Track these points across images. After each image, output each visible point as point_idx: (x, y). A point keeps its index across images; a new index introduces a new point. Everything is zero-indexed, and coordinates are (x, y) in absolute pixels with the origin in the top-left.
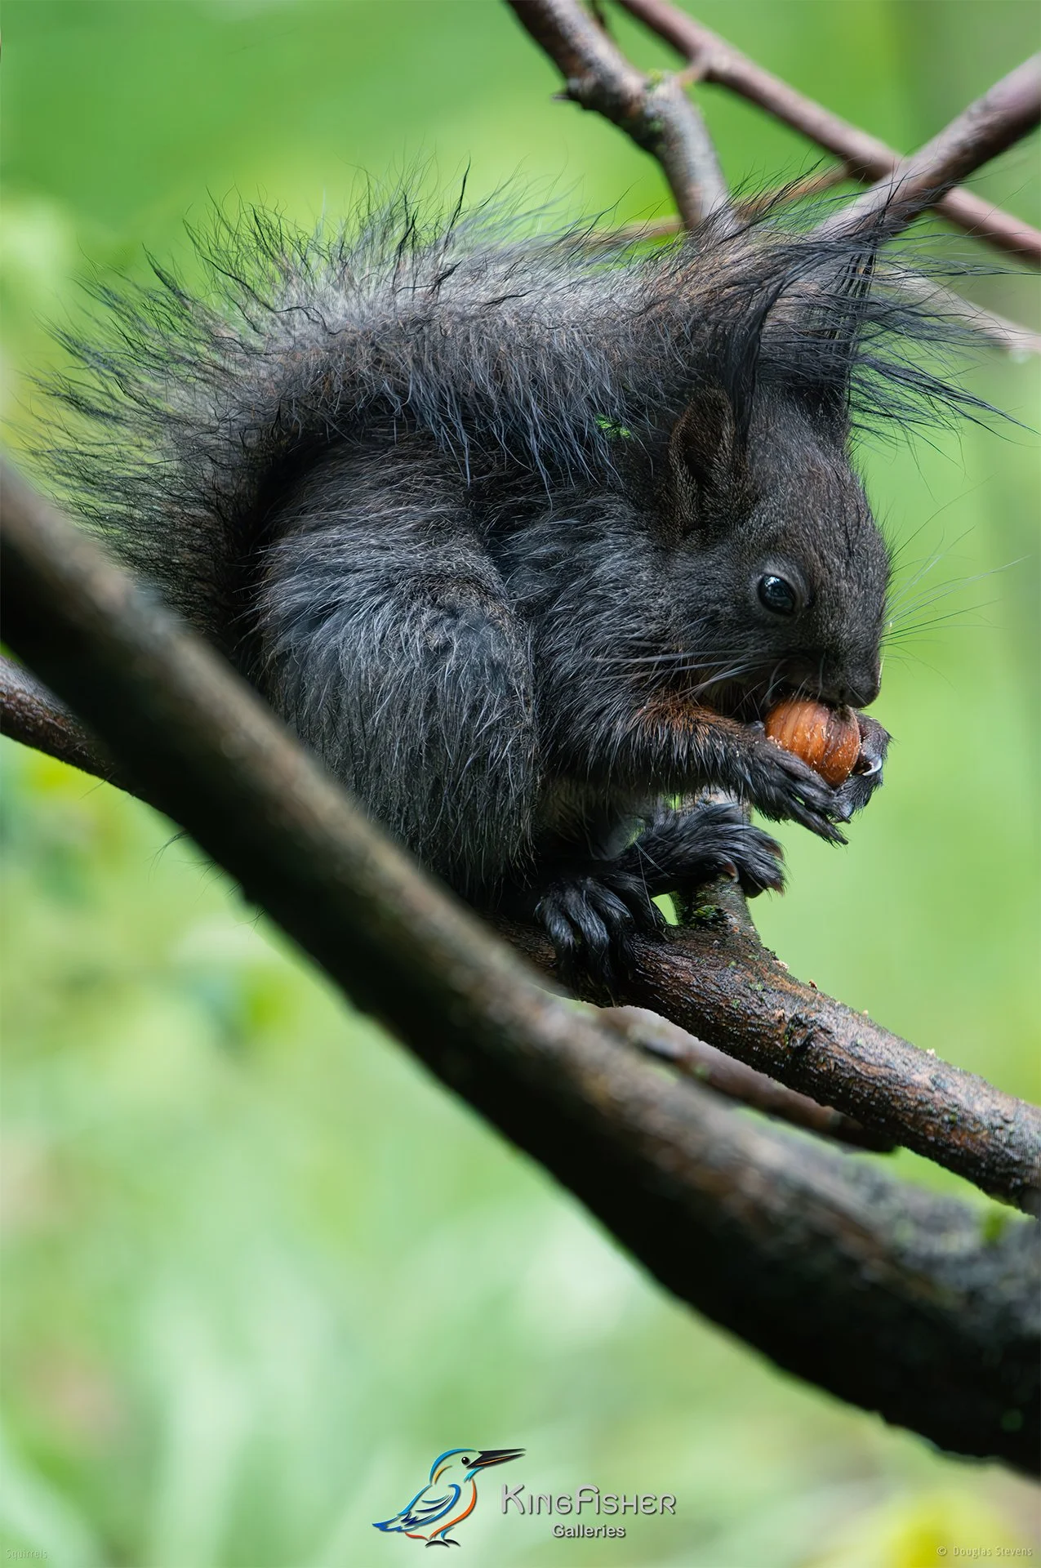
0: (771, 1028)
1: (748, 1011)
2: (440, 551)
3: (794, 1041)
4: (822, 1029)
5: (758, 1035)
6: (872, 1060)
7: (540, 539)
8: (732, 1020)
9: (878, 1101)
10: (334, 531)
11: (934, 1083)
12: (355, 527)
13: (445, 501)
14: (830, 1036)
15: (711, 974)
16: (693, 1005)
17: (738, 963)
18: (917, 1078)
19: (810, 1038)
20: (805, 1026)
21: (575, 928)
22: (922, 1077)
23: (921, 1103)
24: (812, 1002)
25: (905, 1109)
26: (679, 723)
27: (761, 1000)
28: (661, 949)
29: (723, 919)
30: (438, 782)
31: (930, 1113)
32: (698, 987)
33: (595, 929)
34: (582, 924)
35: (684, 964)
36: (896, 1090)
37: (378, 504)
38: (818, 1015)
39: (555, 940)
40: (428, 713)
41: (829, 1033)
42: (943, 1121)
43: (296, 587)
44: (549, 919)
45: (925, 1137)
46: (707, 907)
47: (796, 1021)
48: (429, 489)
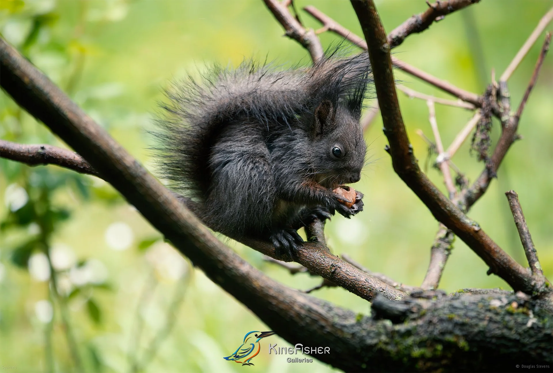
0: (326, 267)
1: (321, 263)
2: (256, 146)
3: (332, 270)
4: (339, 267)
5: (323, 269)
6: (351, 275)
7: (281, 141)
8: (317, 265)
9: (352, 285)
10: (229, 142)
11: (366, 280)
12: (234, 142)
13: (257, 134)
14: (340, 269)
15: (312, 253)
16: (307, 261)
17: (319, 251)
18: (362, 279)
19: (336, 270)
20: (334, 266)
21: (280, 242)
22: (363, 279)
23: (362, 285)
24: (337, 260)
25: (359, 287)
26: (312, 188)
27: (324, 260)
28: (300, 248)
29: (317, 240)
30: (250, 206)
31: (365, 288)
32: (308, 257)
33: (285, 243)
34: (282, 242)
35: (305, 251)
36: (356, 282)
37: (241, 136)
38: (338, 263)
39: (275, 246)
40: (248, 189)
41: (340, 268)
42: (368, 290)
43: (219, 157)
44: (273, 240)
45: (364, 294)
46: (313, 237)
47: (332, 265)
48: (253, 131)
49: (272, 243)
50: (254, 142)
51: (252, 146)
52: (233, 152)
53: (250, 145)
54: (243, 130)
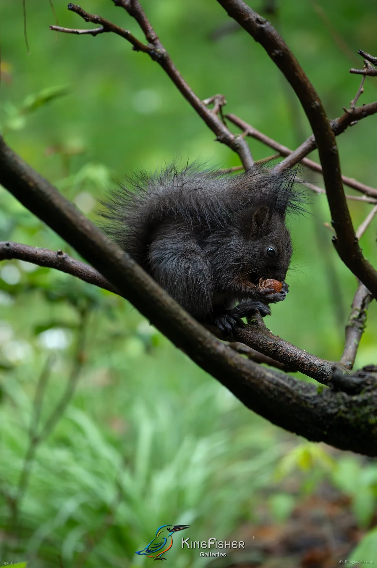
0: (269, 346)
1: (264, 343)
3: (274, 349)
4: (280, 346)
5: (266, 348)
6: (292, 353)
7: (215, 237)
8: (260, 345)
9: (293, 362)
10: (164, 240)
11: (305, 357)
12: (168, 239)
13: (189, 231)
15: (255, 334)
16: (251, 341)
17: (261, 332)
18: (302, 356)
19: (278, 348)
20: (277, 345)
21: (224, 326)
22: (303, 356)
23: (303, 362)
24: (278, 340)
25: (299, 363)
27: (266, 340)
28: (244, 330)
29: (258, 322)
31: (305, 364)
32: (252, 338)
33: (228, 326)
34: (225, 325)
35: (249, 332)
36: (297, 359)
37: (174, 234)
38: (279, 343)
39: (220, 329)
41: (282, 347)
42: (308, 366)
43: (156, 253)
44: (218, 325)
45: (304, 369)
46: (254, 319)
47: (274, 344)
48: (185, 229)
49: (217, 326)
50: (186, 239)
51: (184, 242)
52: (167, 249)
53: (181, 242)
54: (177, 228)
